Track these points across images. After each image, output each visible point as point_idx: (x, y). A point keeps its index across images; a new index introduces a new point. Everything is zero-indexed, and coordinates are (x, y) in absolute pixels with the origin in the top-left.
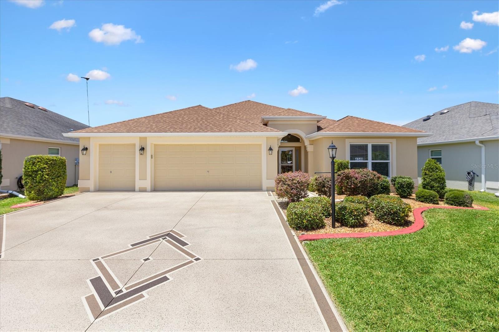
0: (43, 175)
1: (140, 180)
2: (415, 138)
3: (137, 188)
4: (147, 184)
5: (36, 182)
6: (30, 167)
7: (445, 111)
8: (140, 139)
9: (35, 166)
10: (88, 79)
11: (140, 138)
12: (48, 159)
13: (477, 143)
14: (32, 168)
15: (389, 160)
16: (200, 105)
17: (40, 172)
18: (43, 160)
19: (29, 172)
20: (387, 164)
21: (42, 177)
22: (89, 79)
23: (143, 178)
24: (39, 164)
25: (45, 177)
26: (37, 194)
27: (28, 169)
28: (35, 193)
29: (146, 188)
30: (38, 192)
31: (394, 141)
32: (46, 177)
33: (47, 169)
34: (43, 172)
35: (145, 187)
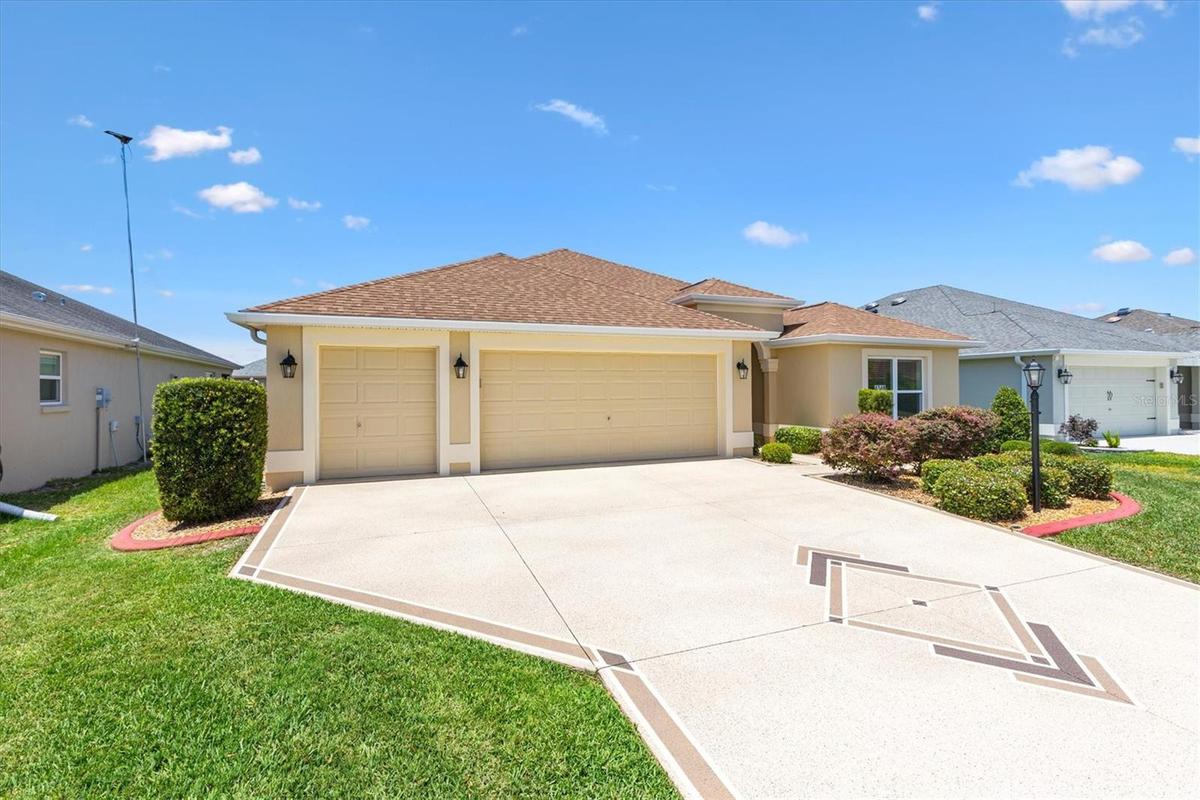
0: (233, 439)
1: (451, 444)
2: (955, 349)
3: (444, 466)
4: (472, 455)
5: (210, 462)
6: (187, 416)
7: (900, 300)
8: (451, 335)
9: (204, 413)
10: (125, 140)
11: (451, 332)
12: (243, 391)
13: (1018, 359)
14: (193, 418)
15: (920, 389)
16: (502, 255)
17: (223, 431)
18: (228, 393)
19: (182, 430)
20: (917, 396)
21: (230, 444)
22: (131, 139)
23: (460, 438)
24: (217, 407)
25: (240, 446)
26: (208, 498)
27: (180, 420)
28: (202, 495)
29: (469, 464)
30: (212, 492)
31: (929, 354)
32: (245, 444)
33: (244, 420)
34: (230, 429)
35: (466, 461)
